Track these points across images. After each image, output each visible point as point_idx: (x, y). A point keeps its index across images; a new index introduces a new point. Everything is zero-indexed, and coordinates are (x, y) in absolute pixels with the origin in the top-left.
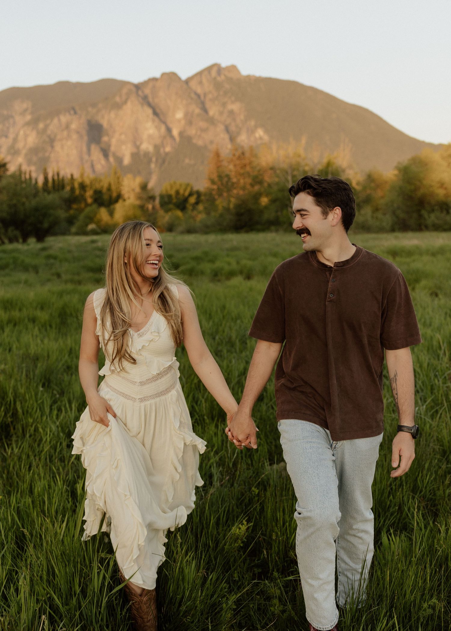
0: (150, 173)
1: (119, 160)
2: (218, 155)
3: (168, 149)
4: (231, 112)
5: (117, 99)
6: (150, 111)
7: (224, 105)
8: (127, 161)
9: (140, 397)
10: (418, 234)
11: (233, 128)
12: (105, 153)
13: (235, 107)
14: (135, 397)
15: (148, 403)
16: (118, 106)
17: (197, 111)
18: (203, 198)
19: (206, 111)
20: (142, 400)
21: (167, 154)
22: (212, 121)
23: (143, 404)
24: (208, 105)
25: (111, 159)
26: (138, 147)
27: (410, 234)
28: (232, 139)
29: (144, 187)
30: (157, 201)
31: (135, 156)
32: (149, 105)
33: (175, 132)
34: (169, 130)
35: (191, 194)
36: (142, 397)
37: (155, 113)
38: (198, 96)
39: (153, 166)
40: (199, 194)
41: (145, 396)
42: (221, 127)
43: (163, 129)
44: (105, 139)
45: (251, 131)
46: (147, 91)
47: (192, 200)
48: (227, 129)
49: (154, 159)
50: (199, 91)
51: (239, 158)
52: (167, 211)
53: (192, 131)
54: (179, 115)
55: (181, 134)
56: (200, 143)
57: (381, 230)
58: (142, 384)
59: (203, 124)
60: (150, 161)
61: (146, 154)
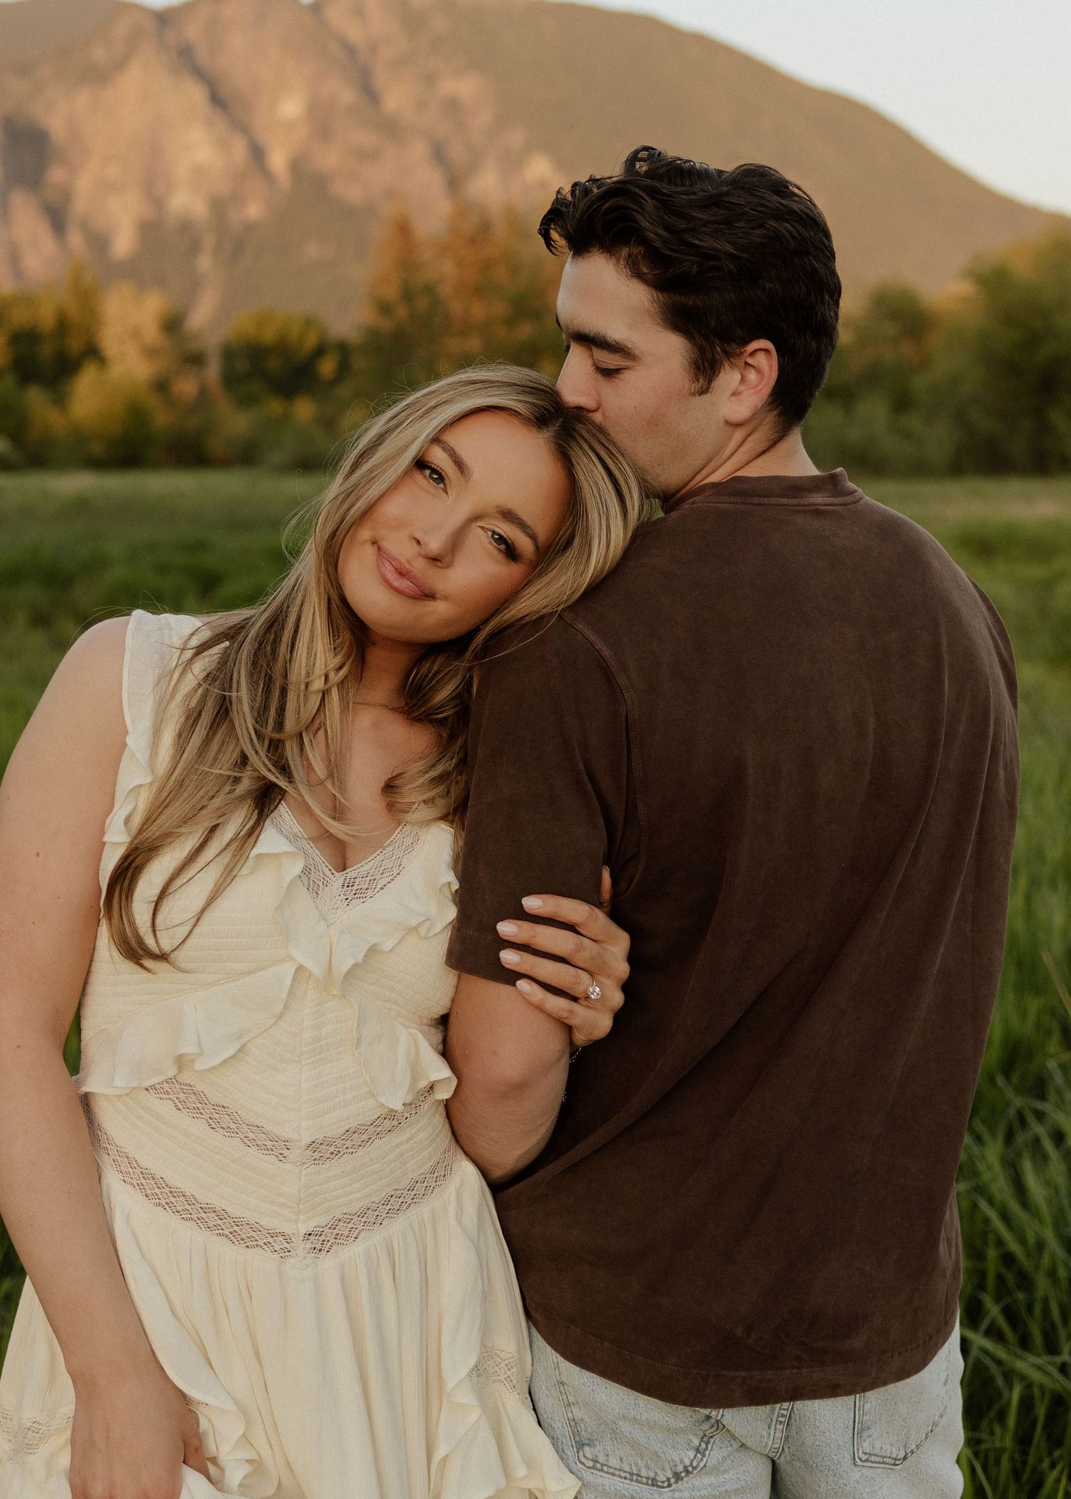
0: (194, 285)
1: (99, 242)
2: (404, 230)
3: (254, 210)
4: (453, 106)
5: (99, 54)
6: (197, 94)
7: (430, 80)
8: (124, 243)
9: (309, 1227)
10: (1034, 486)
11: (457, 152)
12: (57, 218)
13: (464, 87)
14: (287, 1228)
15: (354, 1252)
16: (100, 76)
17: (346, 95)
18: (359, 363)
19: (370, 94)
20: (320, 1241)
21: (250, 228)
22: (392, 130)
23: (328, 1264)
24: (381, 77)
25: (75, 239)
26: (158, 203)
27: (1015, 486)
28: (454, 183)
29: (172, 325)
30: (213, 371)
31: (151, 231)
32: (201, 74)
33: (278, 160)
34: (258, 154)
35: (320, 351)
36: (323, 1220)
37: (218, 100)
38: (350, 49)
39: (205, 263)
40: (343, 349)
41: (338, 1214)
42: (418, 150)
43: (239, 149)
44: (56, 175)
45: (513, 163)
46: (193, 31)
47: (327, 367)
48: (439, 155)
49: (209, 242)
50: (354, 33)
51: (472, 241)
52: (246, 402)
53: (329, 159)
54: (291, 107)
55: (297, 166)
56: (353, 193)
57: (919, 469)
58: (321, 1150)
59: (363, 138)
60: (194, 248)
61: (186, 227)
